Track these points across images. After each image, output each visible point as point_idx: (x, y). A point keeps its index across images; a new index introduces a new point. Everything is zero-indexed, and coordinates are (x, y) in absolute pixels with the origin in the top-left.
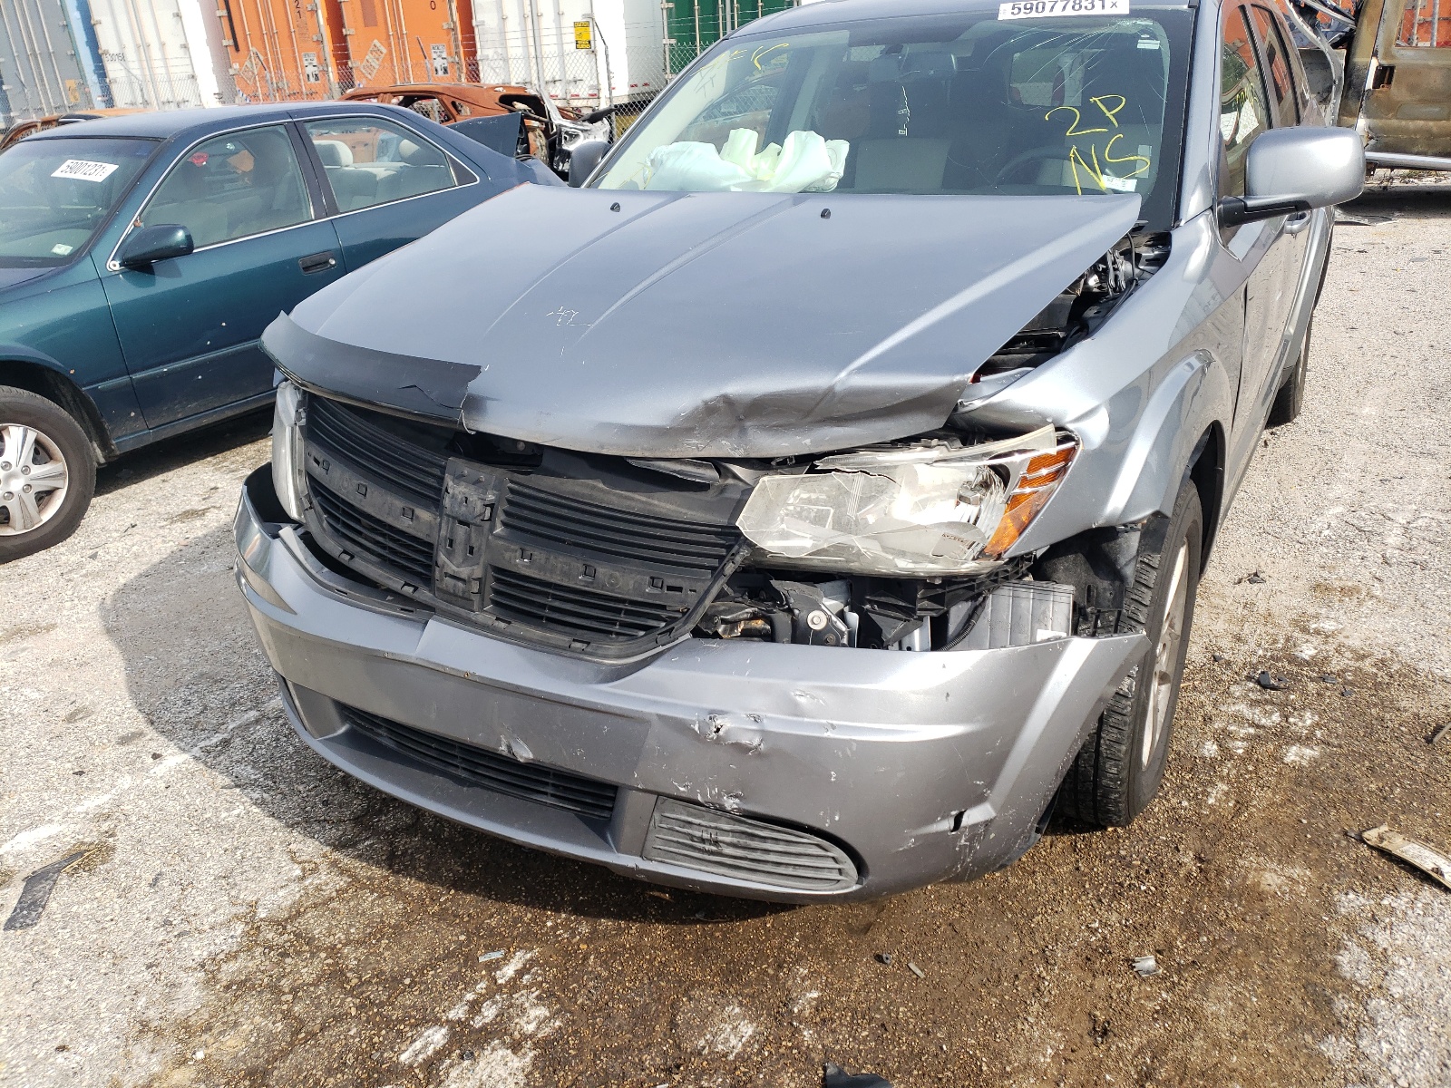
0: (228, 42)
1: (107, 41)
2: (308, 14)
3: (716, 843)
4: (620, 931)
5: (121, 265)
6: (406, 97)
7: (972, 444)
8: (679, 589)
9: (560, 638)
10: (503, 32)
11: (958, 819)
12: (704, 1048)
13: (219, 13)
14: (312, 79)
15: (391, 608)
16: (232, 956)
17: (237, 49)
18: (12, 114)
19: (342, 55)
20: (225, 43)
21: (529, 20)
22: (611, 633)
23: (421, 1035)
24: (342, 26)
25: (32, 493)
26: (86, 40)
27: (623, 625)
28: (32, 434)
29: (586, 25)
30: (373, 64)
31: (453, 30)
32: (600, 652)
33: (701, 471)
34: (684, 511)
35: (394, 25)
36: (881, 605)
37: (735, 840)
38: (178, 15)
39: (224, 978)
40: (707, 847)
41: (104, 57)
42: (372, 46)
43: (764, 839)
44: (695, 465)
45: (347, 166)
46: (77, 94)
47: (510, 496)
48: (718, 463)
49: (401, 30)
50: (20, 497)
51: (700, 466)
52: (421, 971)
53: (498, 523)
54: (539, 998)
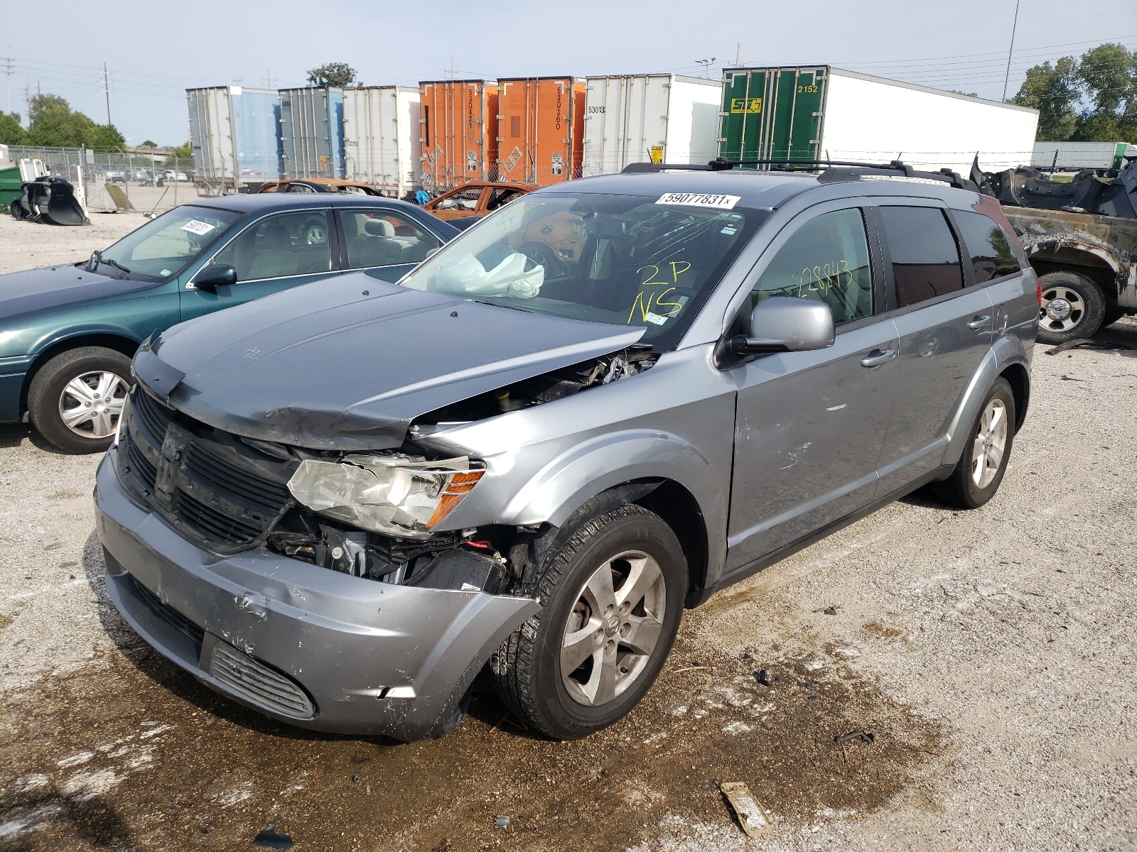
0: (423, 140)
1: (350, 134)
2: (476, 126)
3: (239, 672)
4: (227, 727)
5: (195, 286)
6: (507, 191)
7: (432, 460)
8: (258, 519)
9: (198, 535)
10: (602, 150)
11: (385, 692)
12: (214, 799)
13: (421, 121)
14: (471, 169)
15: (142, 504)
16: (23, 691)
17: (428, 145)
18: (285, 174)
19: (494, 155)
20: (421, 140)
21: (621, 142)
22: (225, 538)
23: (78, 754)
24: (497, 136)
25: (109, 414)
26: (337, 131)
27: (232, 535)
28: (117, 380)
29: (659, 149)
30: (513, 162)
31: (569, 144)
32: (214, 548)
33: (279, 450)
34: (268, 472)
35: (530, 138)
36: (378, 551)
37: (249, 673)
38: (395, 121)
39: (10, 700)
40: (236, 674)
41: (346, 144)
42: (514, 150)
43: (264, 676)
44: (276, 446)
45: (390, 238)
46: (325, 165)
47: (191, 449)
48: (290, 448)
49: (534, 141)
50: (101, 416)
51: (279, 447)
52: (106, 722)
53: (183, 462)
54: (154, 751)
